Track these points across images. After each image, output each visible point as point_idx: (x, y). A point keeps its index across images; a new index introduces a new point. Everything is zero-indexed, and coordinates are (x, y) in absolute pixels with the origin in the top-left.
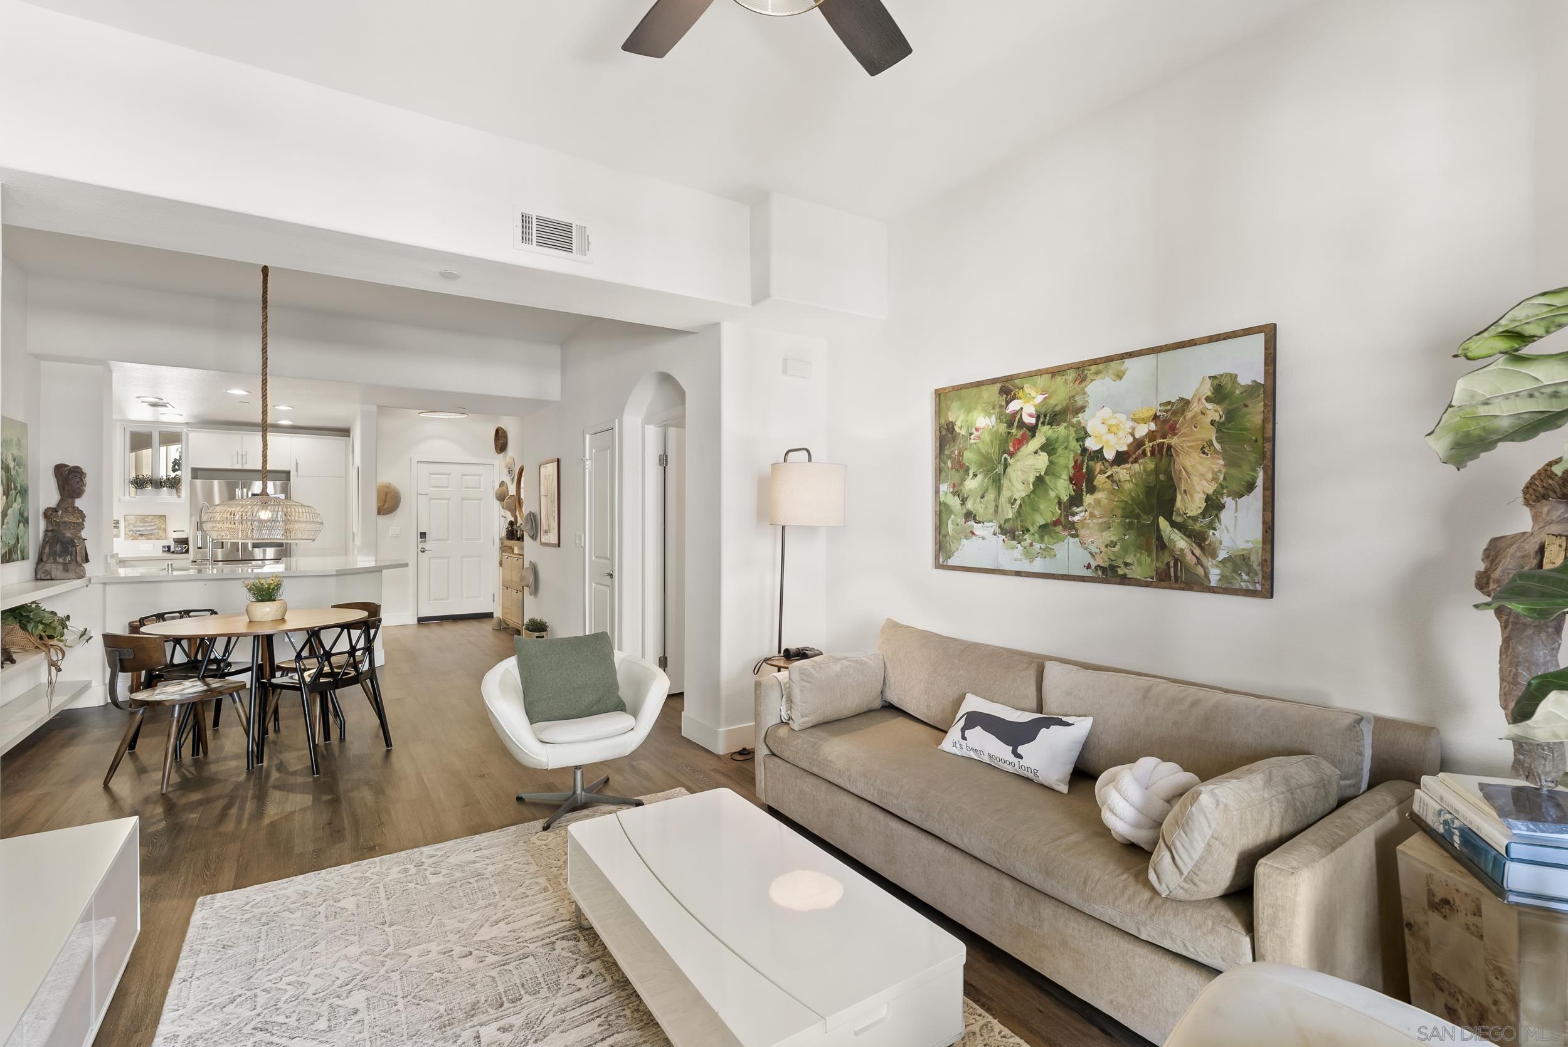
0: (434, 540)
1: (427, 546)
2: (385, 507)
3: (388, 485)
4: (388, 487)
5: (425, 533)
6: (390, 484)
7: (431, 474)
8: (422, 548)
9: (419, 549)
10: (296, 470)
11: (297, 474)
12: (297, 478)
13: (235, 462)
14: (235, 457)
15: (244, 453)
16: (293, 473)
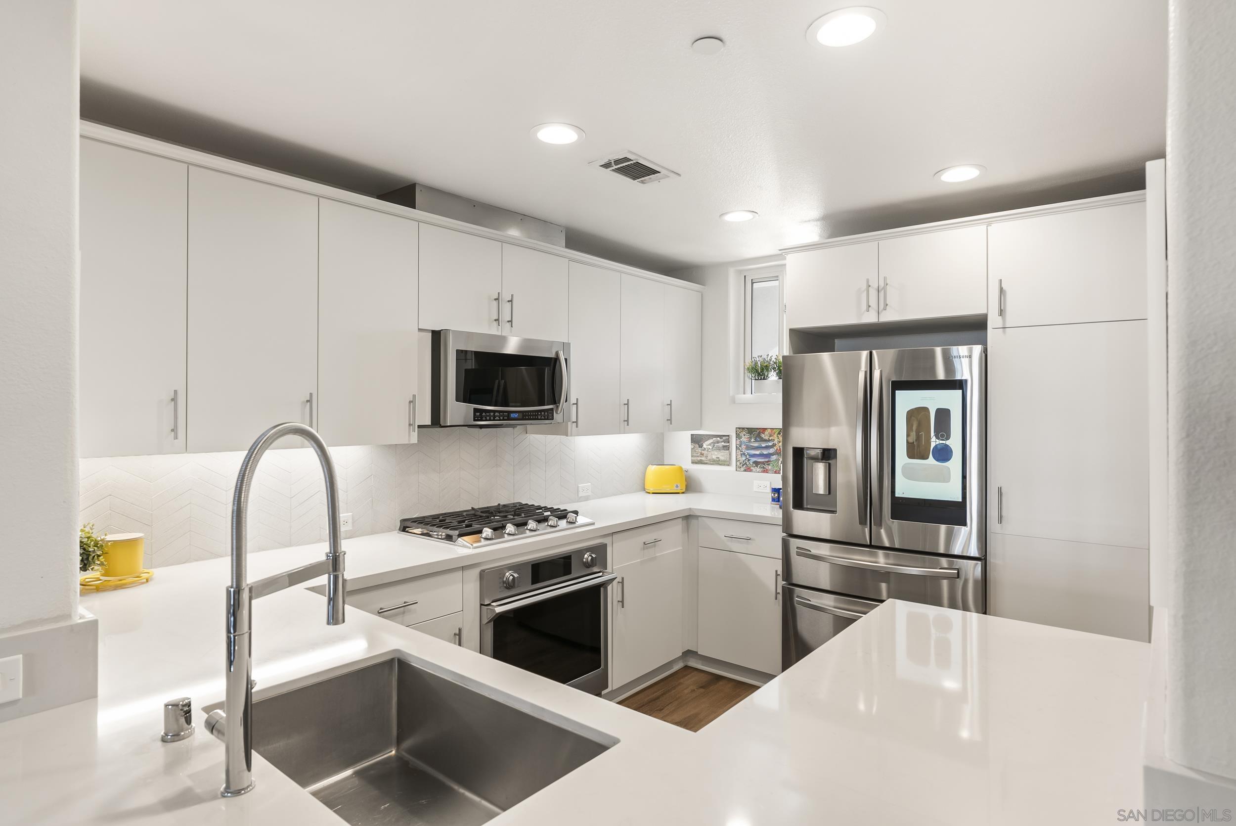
10: (1001, 310)
11: (1004, 321)
12: (1004, 332)
13: (864, 307)
14: (864, 295)
15: (882, 284)
16: (993, 322)
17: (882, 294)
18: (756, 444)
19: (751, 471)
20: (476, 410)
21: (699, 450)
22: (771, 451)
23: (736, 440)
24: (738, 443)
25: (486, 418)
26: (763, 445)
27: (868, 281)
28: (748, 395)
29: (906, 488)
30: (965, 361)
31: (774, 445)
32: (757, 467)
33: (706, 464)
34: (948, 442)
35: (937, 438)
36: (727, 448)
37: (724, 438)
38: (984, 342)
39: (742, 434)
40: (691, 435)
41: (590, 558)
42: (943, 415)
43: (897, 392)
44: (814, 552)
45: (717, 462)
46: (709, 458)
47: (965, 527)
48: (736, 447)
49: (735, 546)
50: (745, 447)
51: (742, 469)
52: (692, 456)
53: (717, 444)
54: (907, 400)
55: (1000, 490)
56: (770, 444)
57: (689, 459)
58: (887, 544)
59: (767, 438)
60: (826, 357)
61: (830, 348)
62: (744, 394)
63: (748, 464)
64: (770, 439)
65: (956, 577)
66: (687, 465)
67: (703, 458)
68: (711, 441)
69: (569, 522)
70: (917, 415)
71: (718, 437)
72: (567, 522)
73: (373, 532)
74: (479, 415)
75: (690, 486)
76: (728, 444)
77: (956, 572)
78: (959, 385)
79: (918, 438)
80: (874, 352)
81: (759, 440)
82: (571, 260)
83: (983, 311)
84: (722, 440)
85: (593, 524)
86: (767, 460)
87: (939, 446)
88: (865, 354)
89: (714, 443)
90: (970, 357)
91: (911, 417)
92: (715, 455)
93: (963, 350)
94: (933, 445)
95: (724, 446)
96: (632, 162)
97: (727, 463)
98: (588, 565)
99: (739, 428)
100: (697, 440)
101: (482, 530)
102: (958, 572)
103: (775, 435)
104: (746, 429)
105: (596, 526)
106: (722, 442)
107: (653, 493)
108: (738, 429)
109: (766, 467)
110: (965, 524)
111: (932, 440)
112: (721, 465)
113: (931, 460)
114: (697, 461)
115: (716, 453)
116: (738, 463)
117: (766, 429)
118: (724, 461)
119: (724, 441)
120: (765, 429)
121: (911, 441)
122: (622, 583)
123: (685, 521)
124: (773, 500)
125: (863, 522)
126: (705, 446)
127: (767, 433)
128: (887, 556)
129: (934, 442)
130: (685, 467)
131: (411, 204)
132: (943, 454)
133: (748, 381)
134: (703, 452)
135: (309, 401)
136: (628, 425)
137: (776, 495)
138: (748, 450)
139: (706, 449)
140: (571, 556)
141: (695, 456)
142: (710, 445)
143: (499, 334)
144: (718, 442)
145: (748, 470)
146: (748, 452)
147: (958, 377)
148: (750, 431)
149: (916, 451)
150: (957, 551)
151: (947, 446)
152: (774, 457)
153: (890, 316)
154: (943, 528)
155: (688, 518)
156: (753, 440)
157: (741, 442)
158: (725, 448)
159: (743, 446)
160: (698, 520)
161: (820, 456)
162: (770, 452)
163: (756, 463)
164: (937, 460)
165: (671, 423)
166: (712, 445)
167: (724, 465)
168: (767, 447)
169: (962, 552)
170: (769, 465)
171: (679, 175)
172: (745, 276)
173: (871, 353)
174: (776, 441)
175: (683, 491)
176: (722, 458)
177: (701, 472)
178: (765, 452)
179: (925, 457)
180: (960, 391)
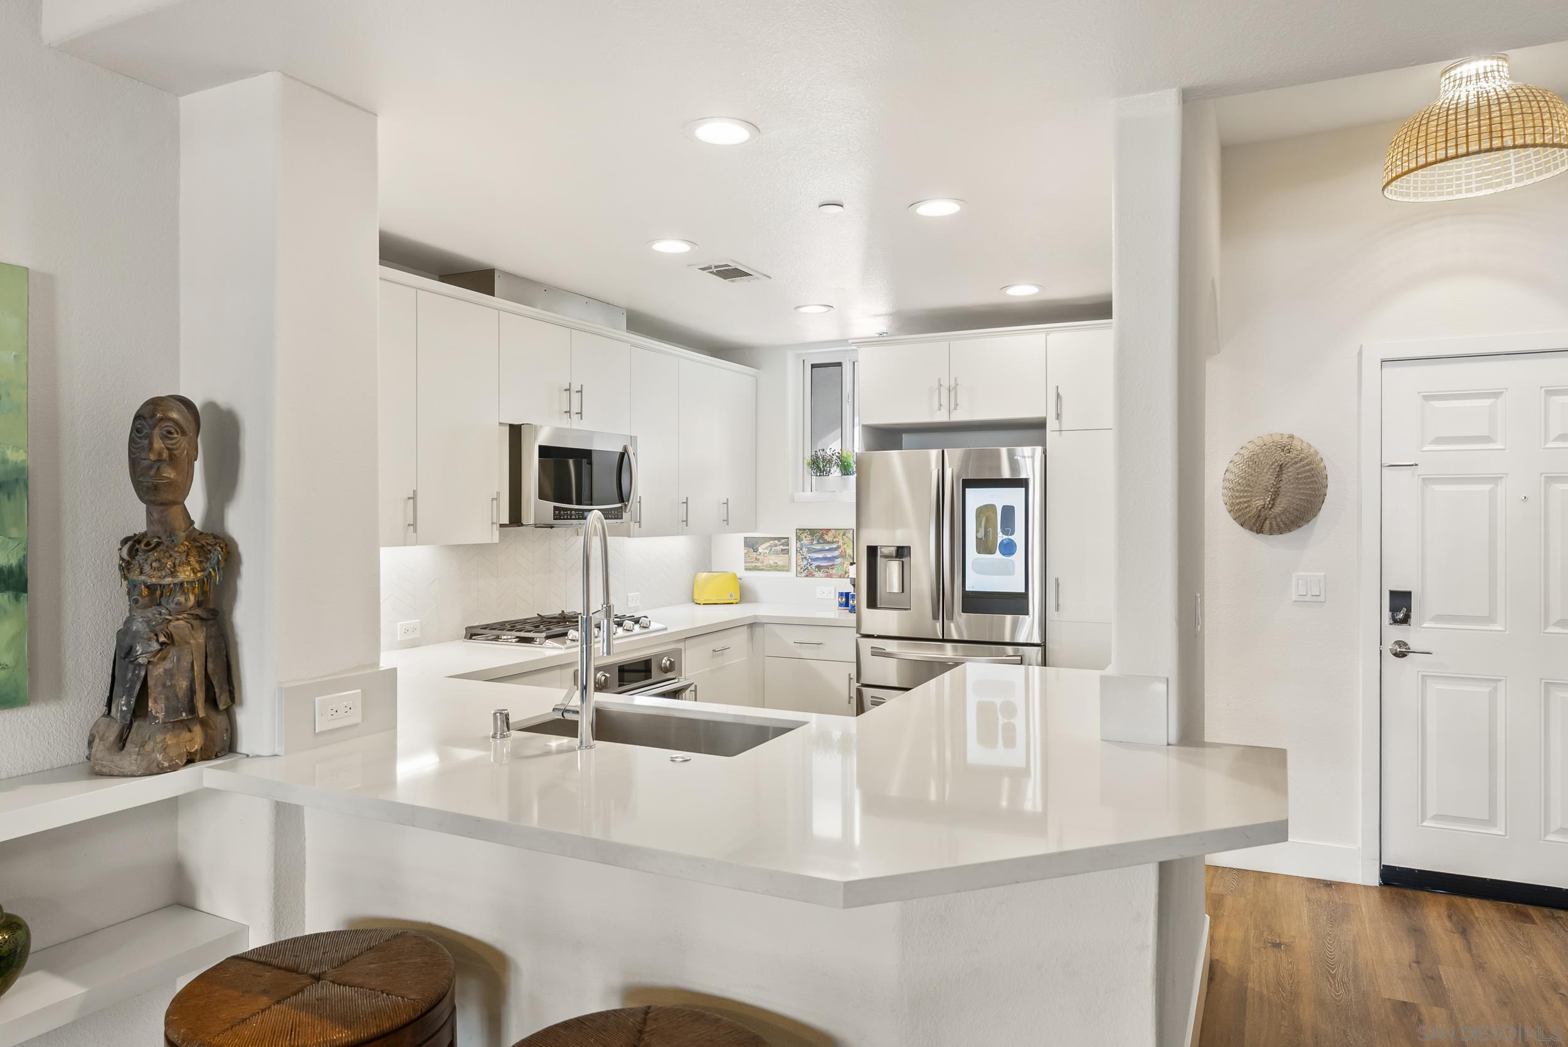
0: (1439, 618)
1: (1409, 634)
2: (1277, 509)
3: (1285, 440)
4: (1285, 448)
5: (1407, 595)
6: (1291, 437)
7: (1427, 398)
8: (1400, 643)
9: (1389, 645)
10: (1058, 414)
11: (1060, 425)
12: (1061, 435)
13: (936, 405)
14: (936, 394)
15: (953, 384)
16: (1051, 425)
17: (952, 394)
18: (819, 547)
19: (813, 576)
20: (556, 508)
21: (754, 555)
22: (836, 553)
23: (797, 542)
24: (799, 545)
25: (564, 516)
26: (827, 548)
27: (939, 380)
28: (808, 493)
29: (975, 583)
30: (1029, 461)
31: (839, 547)
32: (820, 571)
33: (762, 570)
35: (1003, 533)
36: (786, 552)
37: (783, 541)
38: (1043, 443)
39: (803, 536)
40: (745, 538)
41: (668, 662)
42: (1008, 511)
43: (967, 490)
44: (888, 650)
45: (775, 568)
46: (765, 564)
47: (1027, 616)
48: (797, 550)
49: (805, 652)
50: (806, 550)
51: (803, 574)
52: (745, 562)
53: (775, 548)
54: (976, 498)
55: (1057, 580)
56: (834, 546)
57: (742, 565)
58: (956, 637)
59: (830, 539)
60: (894, 454)
61: (898, 446)
62: (803, 491)
63: (810, 568)
64: (835, 540)
65: (1020, 663)
66: (741, 572)
67: (758, 564)
68: (768, 544)
69: (643, 627)
70: (985, 512)
71: (775, 540)
72: (641, 627)
73: (439, 641)
74: (559, 514)
75: (744, 595)
76: (787, 547)
77: (1020, 658)
78: (1023, 483)
79: (986, 533)
80: (945, 450)
81: (822, 542)
82: (634, 345)
83: (1044, 415)
84: (780, 543)
85: (666, 629)
86: (831, 564)
87: (1005, 542)
88: (934, 454)
89: (771, 546)
90: (1033, 457)
91: (980, 514)
92: (772, 560)
93: (1027, 450)
94: (999, 540)
95: (782, 550)
96: (730, 268)
97: (785, 568)
98: (666, 670)
99: (800, 530)
100: (751, 544)
101: (567, 633)
102: (1022, 659)
103: (840, 537)
104: (807, 531)
105: (669, 631)
106: (780, 545)
107: (704, 604)
108: (798, 531)
109: (830, 571)
110: (1027, 613)
111: (998, 536)
112: (779, 571)
113: (998, 554)
114: (751, 568)
115: (774, 558)
116: (799, 568)
117: (830, 530)
118: (783, 566)
119: (783, 545)
120: (828, 530)
121: (979, 537)
122: (695, 691)
123: (749, 630)
124: (841, 605)
125: (935, 617)
126: (760, 550)
127: (830, 534)
128: (955, 649)
129: (1001, 537)
130: (739, 575)
131: (490, 291)
132: (1009, 549)
133: (808, 477)
134: (758, 557)
135: (414, 498)
136: (687, 525)
137: (844, 600)
138: (809, 553)
139: (762, 554)
140: (651, 659)
141: (749, 562)
142: (766, 548)
143: (568, 427)
144: (776, 545)
145: (810, 575)
146: (810, 555)
147: (1023, 476)
148: (812, 532)
149: (985, 546)
150: (1021, 640)
151: (1012, 541)
152: (839, 561)
153: (960, 416)
154: (1009, 618)
155: (753, 625)
156: (815, 542)
157: (802, 544)
158: (784, 552)
159: (805, 550)
160: (764, 627)
161: (894, 555)
162: (835, 555)
163: (819, 568)
164: (1003, 555)
165: (728, 524)
166: (769, 549)
167: (783, 571)
168: (830, 550)
169: (1027, 640)
170: (833, 569)
171: (770, 277)
172: (804, 360)
173: (943, 452)
174: (840, 543)
175: (736, 601)
176: (780, 563)
177: (756, 580)
178: (829, 555)
179: (992, 552)
180: (1023, 489)
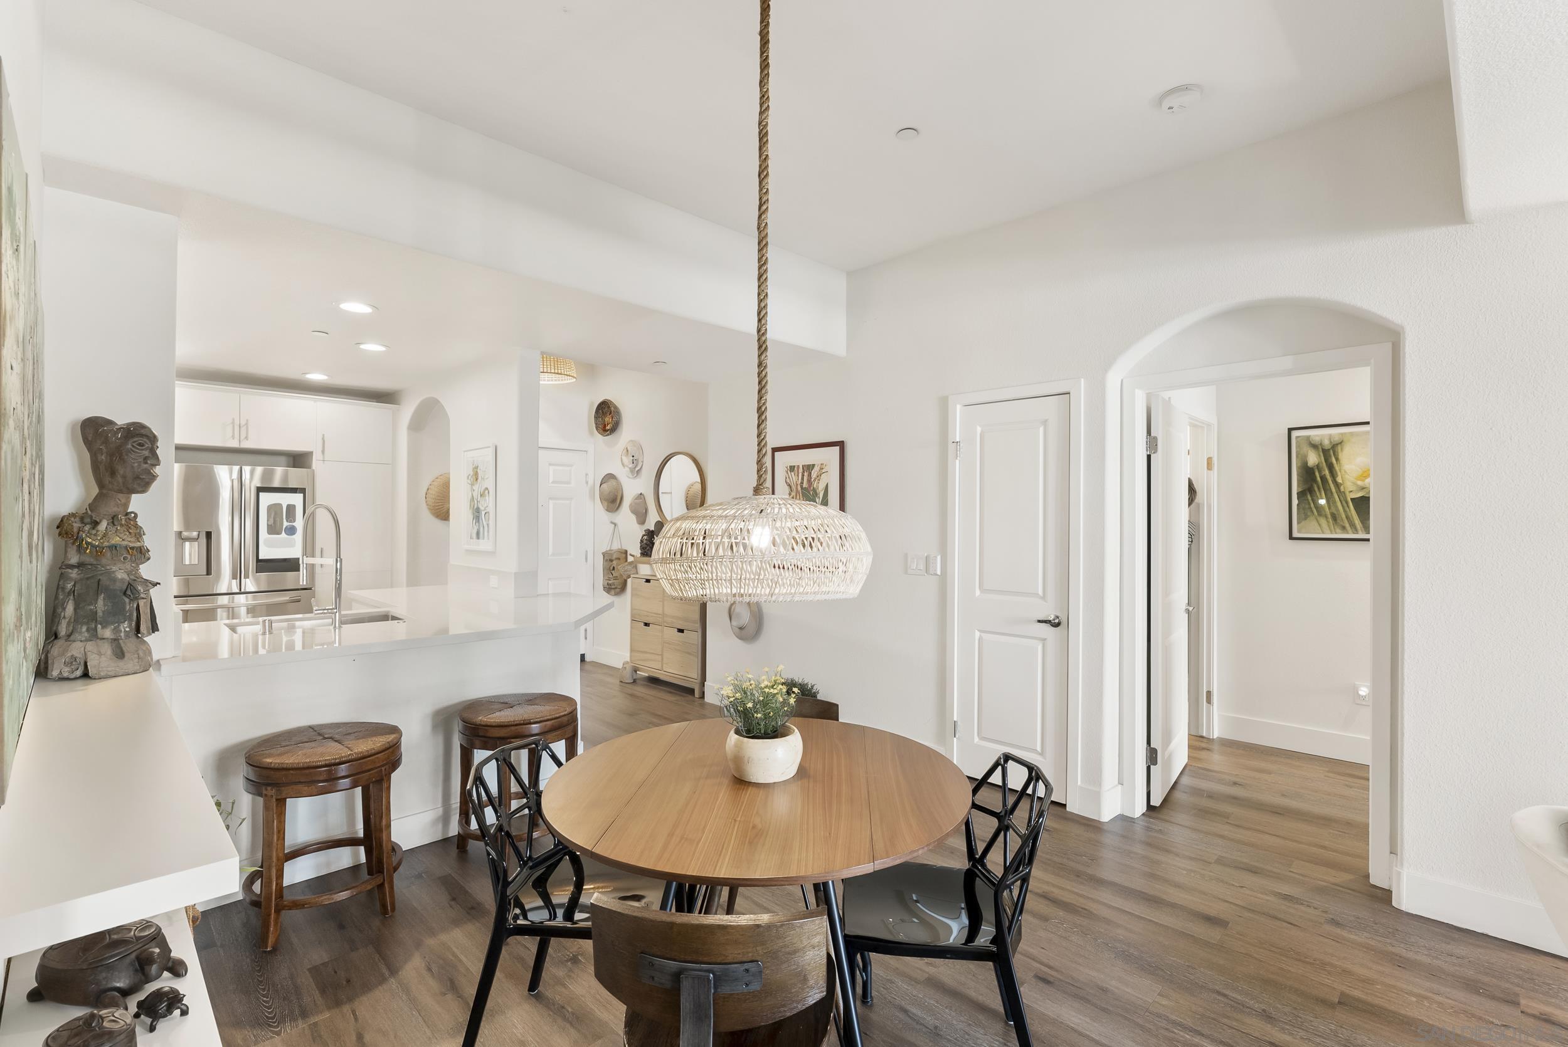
10: (322, 451)
11: (324, 457)
12: (324, 463)
13: (229, 435)
14: (231, 429)
15: (243, 422)
16: (316, 457)
27: (233, 419)
29: (266, 554)
34: (294, 524)
35: (287, 521)
38: (310, 468)
42: (291, 509)
43: (260, 493)
47: (299, 573)
54: (267, 499)
55: (322, 549)
65: (298, 601)
70: (274, 509)
78: (301, 491)
79: (275, 522)
83: (308, 450)
87: (289, 527)
88: (236, 468)
91: (270, 508)
94: (284, 526)
102: (299, 599)
110: (299, 571)
111: (284, 523)
113: (283, 535)
121: (270, 524)
125: (234, 577)
129: (286, 524)
132: (291, 531)
149: (273, 529)
151: (294, 526)
153: (247, 445)
154: (288, 574)
164: (288, 535)
173: (241, 468)
179: (279, 533)
180: (302, 495)
